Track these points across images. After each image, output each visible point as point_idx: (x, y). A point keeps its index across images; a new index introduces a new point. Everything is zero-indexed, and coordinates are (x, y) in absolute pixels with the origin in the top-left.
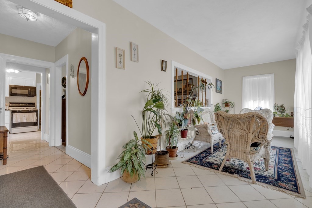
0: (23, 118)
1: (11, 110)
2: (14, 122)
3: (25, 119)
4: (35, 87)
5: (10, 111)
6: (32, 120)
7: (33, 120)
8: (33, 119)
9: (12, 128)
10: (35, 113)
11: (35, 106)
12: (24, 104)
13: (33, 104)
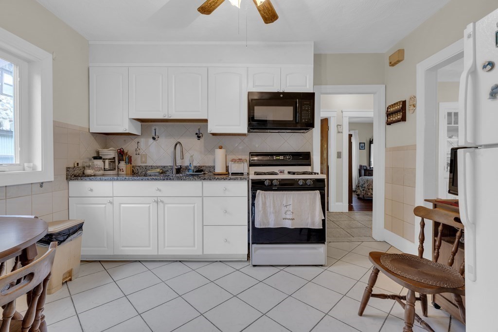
0: (284, 209)
1: (252, 177)
2: (257, 226)
3: (288, 217)
4: (313, 94)
5: (248, 181)
6: (309, 221)
7: (313, 223)
8: (313, 217)
9: (252, 243)
10: (318, 192)
11: (310, 165)
12: (281, 158)
13: (303, 158)
